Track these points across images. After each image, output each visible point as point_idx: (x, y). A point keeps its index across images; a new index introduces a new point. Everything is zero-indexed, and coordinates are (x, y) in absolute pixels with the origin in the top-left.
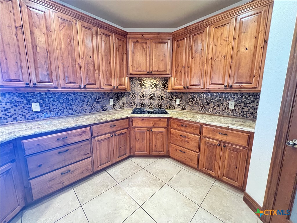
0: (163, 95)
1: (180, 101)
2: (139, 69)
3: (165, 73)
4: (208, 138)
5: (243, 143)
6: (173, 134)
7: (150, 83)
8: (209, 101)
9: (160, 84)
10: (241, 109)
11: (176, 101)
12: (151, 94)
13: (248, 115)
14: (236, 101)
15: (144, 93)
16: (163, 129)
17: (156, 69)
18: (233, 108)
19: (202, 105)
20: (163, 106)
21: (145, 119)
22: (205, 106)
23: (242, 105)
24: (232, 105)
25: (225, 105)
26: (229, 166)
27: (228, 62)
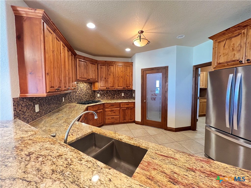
0: (90, 92)
1: (100, 95)
2: (83, 77)
3: (95, 80)
4: (122, 108)
5: (133, 106)
6: (106, 111)
7: (83, 85)
8: (114, 94)
9: (89, 86)
10: (126, 96)
11: (97, 95)
12: (84, 92)
14: (124, 93)
15: (80, 92)
16: (102, 110)
17: (91, 77)
19: (112, 96)
20: (91, 99)
21: (94, 106)
23: (126, 94)
24: (123, 95)
25: (121, 95)
26: (130, 115)
27: (123, 79)
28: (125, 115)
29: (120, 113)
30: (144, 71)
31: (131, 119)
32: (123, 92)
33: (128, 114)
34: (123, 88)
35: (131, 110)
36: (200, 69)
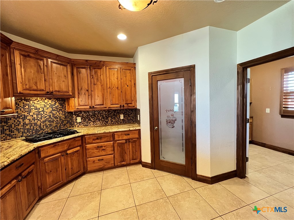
0: (60, 115)
1: (81, 119)
2: (35, 88)
3: (67, 94)
4: (118, 140)
5: (137, 136)
6: (88, 149)
7: (43, 103)
8: (107, 116)
9: (57, 104)
10: (127, 118)
11: (76, 119)
12: (46, 115)
13: (131, 121)
14: (123, 114)
16: (78, 148)
17: (57, 89)
18: (123, 118)
19: (103, 120)
20: (62, 126)
21: (57, 144)
22: (105, 120)
23: (127, 116)
24: (122, 117)
25: (118, 117)
26: (133, 152)
27: (120, 91)
28: (124, 152)
29: (114, 150)
31: (135, 159)
32: (122, 112)
33: (130, 151)
34: (121, 107)
35: (134, 143)
36: (249, 70)
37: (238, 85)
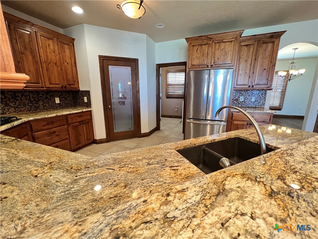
4: (72, 123)
5: (89, 117)
6: (38, 138)
8: (37, 100)
10: (63, 102)
14: (59, 97)
18: (59, 102)
22: (34, 104)
25: (53, 101)
26: (87, 133)
27: (59, 69)
28: (79, 134)
29: (69, 134)
30: (103, 59)
31: (89, 140)
32: (57, 95)
33: (84, 133)
34: (62, 88)
35: (87, 125)
37: (157, 77)
